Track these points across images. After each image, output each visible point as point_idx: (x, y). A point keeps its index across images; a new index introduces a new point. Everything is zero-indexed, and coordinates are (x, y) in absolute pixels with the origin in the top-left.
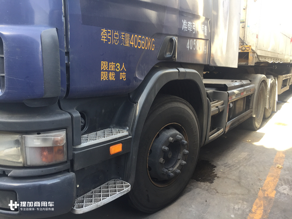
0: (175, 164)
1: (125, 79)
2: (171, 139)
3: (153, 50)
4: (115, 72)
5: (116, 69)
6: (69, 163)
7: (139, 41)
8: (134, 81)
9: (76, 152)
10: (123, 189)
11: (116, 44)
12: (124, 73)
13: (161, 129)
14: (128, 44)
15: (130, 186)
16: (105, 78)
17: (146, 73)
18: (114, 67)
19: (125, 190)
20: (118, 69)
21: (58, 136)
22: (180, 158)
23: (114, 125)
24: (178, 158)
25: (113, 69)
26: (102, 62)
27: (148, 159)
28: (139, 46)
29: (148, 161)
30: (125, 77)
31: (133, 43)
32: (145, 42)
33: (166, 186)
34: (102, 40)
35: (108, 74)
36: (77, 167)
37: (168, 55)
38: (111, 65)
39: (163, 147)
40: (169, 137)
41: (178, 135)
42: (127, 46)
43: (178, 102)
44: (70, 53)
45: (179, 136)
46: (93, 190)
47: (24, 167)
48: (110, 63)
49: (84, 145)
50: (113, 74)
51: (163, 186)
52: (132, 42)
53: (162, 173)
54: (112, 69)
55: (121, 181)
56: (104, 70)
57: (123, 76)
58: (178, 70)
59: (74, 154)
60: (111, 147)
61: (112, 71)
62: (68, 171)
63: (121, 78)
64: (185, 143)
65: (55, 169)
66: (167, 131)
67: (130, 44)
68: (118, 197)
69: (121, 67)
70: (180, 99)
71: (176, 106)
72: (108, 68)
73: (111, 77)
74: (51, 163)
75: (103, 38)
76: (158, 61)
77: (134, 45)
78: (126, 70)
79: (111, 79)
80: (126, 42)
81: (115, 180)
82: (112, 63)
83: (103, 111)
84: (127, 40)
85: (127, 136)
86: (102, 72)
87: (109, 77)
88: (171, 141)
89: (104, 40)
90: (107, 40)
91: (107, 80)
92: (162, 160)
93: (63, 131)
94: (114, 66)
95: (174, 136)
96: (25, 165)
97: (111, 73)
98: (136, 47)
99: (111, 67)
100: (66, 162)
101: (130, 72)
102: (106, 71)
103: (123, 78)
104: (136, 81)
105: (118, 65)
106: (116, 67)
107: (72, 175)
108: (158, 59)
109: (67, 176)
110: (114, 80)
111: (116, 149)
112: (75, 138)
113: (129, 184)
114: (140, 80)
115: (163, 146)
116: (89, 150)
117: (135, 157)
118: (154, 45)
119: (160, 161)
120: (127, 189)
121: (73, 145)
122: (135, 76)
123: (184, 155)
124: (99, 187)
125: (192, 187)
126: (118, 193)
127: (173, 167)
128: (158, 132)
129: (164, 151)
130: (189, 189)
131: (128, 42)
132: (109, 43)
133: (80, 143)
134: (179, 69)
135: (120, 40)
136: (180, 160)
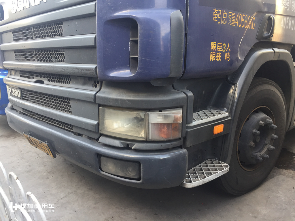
0: (262, 149)
1: (229, 60)
2: (262, 122)
3: (253, 29)
4: (221, 52)
5: (223, 49)
6: (182, 140)
7: (243, 20)
8: (236, 62)
9: (188, 130)
10: (224, 169)
11: (224, 24)
12: (228, 54)
13: (252, 112)
14: (234, 23)
15: (229, 167)
16: (213, 59)
17: (246, 53)
18: (221, 48)
19: (225, 169)
20: (224, 50)
21: (177, 114)
22: (267, 143)
23: (211, 107)
24: (266, 143)
25: (221, 49)
26: (212, 42)
27: (238, 142)
28: (243, 26)
29: (238, 144)
30: (229, 58)
31: (237, 23)
32: (247, 21)
33: (252, 170)
34: (213, 20)
35: (216, 54)
36: (189, 144)
37: (266, 34)
38: (219, 46)
39: (254, 131)
40: (259, 121)
41: (267, 119)
42: (233, 25)
43: (268, 84)
44: (188, 35)
45: (269, 120)
46: (195, 168)
47: (146, 141)
48: (218, 44)
49: (194, 123)
50: (220, 55)
51: (250, 170)
52: (237, 21)
53: (252, 156)
54: (219, 49)
55: (218, 161)
56: (213, 50)
57: (227, 57)
58: (273, 50)
59: (187, 132)
60: (215, 127)
61: (219, 52)
62: (180, 147)
63: (226, 59)
64: (275, 127)
65: (172, 145)
66: (257, 114)
67: (235, 23)
68: (220, 175)
69: (226, 48)
70: (271, 82)
71: (267, 89)
72: (216, 49)
73: (218, 58)
74: (170, 139)
75: (214, 19)
76: (257, 41)
77: (238, 24)
78: (230, 51)
79: (217, 59)
80: (233, 21)
81: (211, 160)
82: (220, 44)
83: (204, 92)
84: (234, 19)
85: (227, 117)
86: (211, 53)
87: (217, 58)
88: (262, 125)
89: (215, 20)
90: (217, 20)
91: (215, 60)
92: (252, 144)
93: (180, 109)
94: (221, 46)
95: (263, 119)
96: (147, 140)
97: (218, 54)
98: (240, 26)
99: (219, 48)
100: (180, 139)
101: (233, 52)
102: (214, 51)
103: (227, 59)
104: (237, 62)
105: (224, 46)
106: (223, 48)
107: (184, 151)
108: (257, 39)
109: (181, 152)
110: (220, 60)
111: (219, 129)
112: (188, 117)
113: (227, 164)
114: (241, 61)
115: (253, 129)
116: (198, 129)
117: (232, 138)
118: (254, 24)
119: (250, 145)
120: (227, 169)
121: (187, 123)
122: (237, 57)
123: (272, 139)
124: (199, 166)
125: (275, 174)
126: (220, 172)
127: (260, 151)
128: (249, 115)
129: (254, 135)
130: (271, 175)
131: (234, 21)
132: (219, 23)
133: (191, 122)
134: (275, 49)
135: (228, 19)
136: (268, 145)
